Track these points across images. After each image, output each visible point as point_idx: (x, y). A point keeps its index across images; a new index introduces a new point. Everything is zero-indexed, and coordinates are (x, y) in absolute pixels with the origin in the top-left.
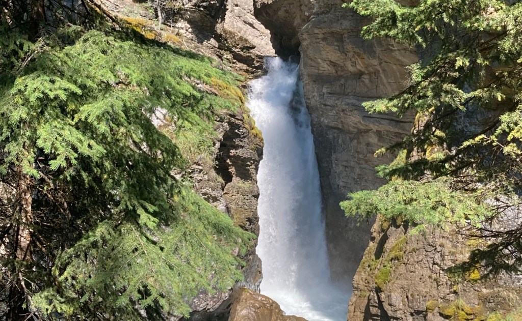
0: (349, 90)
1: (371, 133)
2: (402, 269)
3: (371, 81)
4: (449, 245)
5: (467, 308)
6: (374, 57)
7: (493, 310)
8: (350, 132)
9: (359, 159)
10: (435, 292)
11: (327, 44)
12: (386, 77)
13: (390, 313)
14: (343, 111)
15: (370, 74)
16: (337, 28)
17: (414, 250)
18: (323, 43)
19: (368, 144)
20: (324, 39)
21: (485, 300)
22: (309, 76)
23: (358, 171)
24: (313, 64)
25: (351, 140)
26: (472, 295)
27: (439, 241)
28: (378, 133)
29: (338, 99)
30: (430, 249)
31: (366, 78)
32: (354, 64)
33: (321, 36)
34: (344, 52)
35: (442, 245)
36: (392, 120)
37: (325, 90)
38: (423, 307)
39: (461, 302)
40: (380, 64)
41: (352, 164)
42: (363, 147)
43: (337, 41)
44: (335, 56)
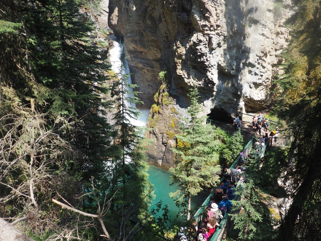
0: (139, 57)
1: (145, 69)
2: (158, 124)
3: (145, 55)
4: (168, 119)
5: (172, 133)
6: (146, 49)
7: (177, 133)
8: (139, 68)
9: (142, 76)
10: (165, 129)
11: (133, 43)
12: (149, 54)
13: (155, 133)
14: (137, 63)
15: (144, 53)
16: (135, 39)
17: (160, 120)
18: (131, 43)
19: (144, 72)
20: (131, 41)
21: (175, 131)
22: (127, 51)
23: (142, 79)
24: (128, 47)
25: (140, 70)
26: (173, 130)
27: (166, 118)
28: (147, 70)
29: (136, 59)
30: (164, 120)
31: (143, 54)
32: (140, 49)
33: (130, 40)
34: (137, 46)
35: (167, 119)
36: (151, 67)
37: (132, 56)
38: (162, 132)
39: (171, 132)
40: (148, 51)
41: (140, 77)
42: (143, 73)
43: (135, 42)
44: (135, 46)
